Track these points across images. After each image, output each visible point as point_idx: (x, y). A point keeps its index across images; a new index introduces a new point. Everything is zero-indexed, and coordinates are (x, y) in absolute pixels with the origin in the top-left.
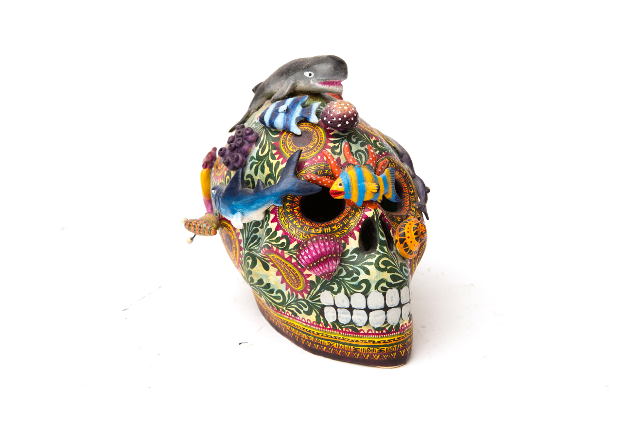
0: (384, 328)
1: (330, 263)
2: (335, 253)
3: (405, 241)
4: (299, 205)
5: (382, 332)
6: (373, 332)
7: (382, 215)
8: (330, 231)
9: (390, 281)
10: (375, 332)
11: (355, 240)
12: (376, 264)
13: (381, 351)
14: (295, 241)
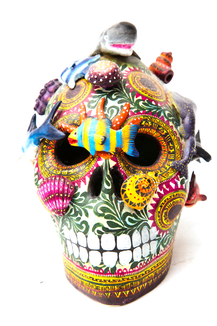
0: (101, 269)
1: (57, 201)
2: (63, 192)
3: (125, 193)
4: (53, 148)
5: (99, 271)
6: (93, 270)
7: (116, 167)
8: (66, 173)
9: (106, 226)
10: (94, 270)
11: (85, 184)
12: (95, 209)
13: (97, 288)
14: (42, 178)
